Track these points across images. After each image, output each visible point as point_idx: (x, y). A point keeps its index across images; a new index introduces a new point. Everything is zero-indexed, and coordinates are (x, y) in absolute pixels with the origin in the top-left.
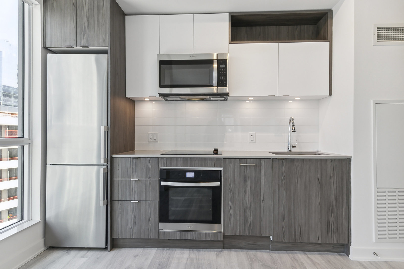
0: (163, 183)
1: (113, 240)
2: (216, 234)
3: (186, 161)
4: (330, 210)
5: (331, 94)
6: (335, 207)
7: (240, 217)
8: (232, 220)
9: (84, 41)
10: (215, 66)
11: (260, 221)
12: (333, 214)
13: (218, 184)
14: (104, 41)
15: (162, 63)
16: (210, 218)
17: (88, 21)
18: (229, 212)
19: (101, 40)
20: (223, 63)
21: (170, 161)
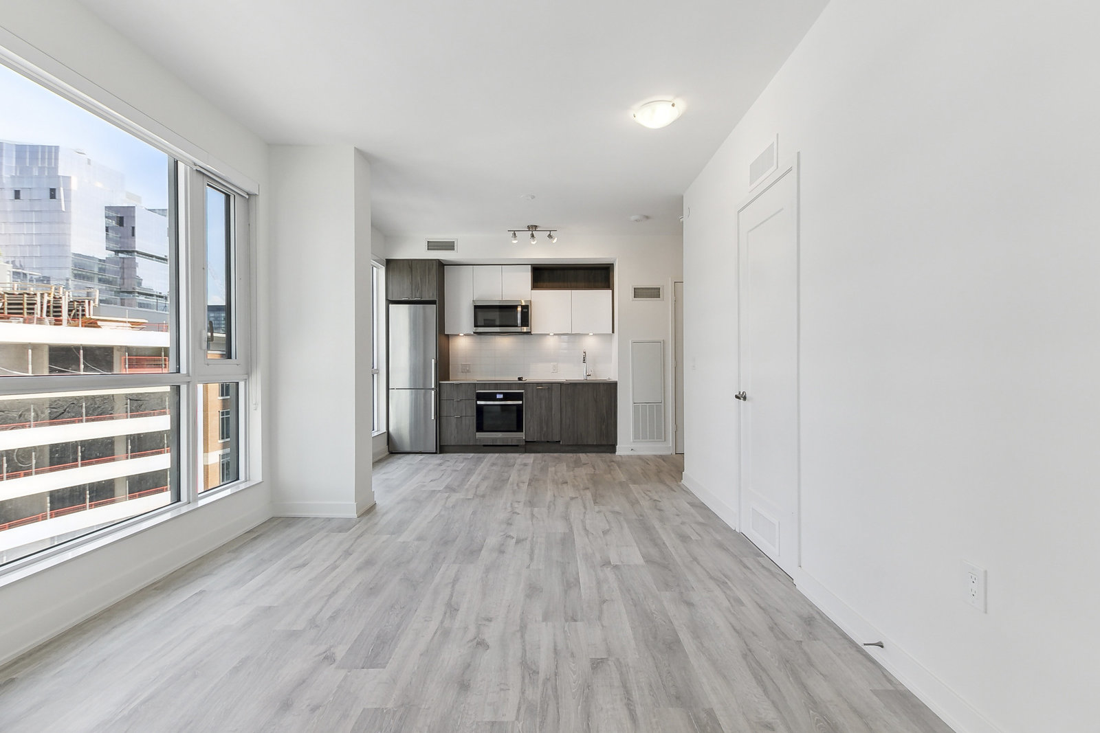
0: (479, 402)
1: (440, 446)
2: (519, 440)
3: (497, 385)
4: (602, 420)
5: (613, 332)
6: (606, 418)
7: (537, 427)
8: (531, 429)
9: (418, 295)
10: (519, 309)
11: (552, 430)
12: (604, 423)
13: (521, 402)
14: (433, 294)
15: (476, 307)
16: (515, 429)
17: (421, 279)
18: (529, 423)
19: (431, 294)
20: (526, 309)
21: (484, 385)
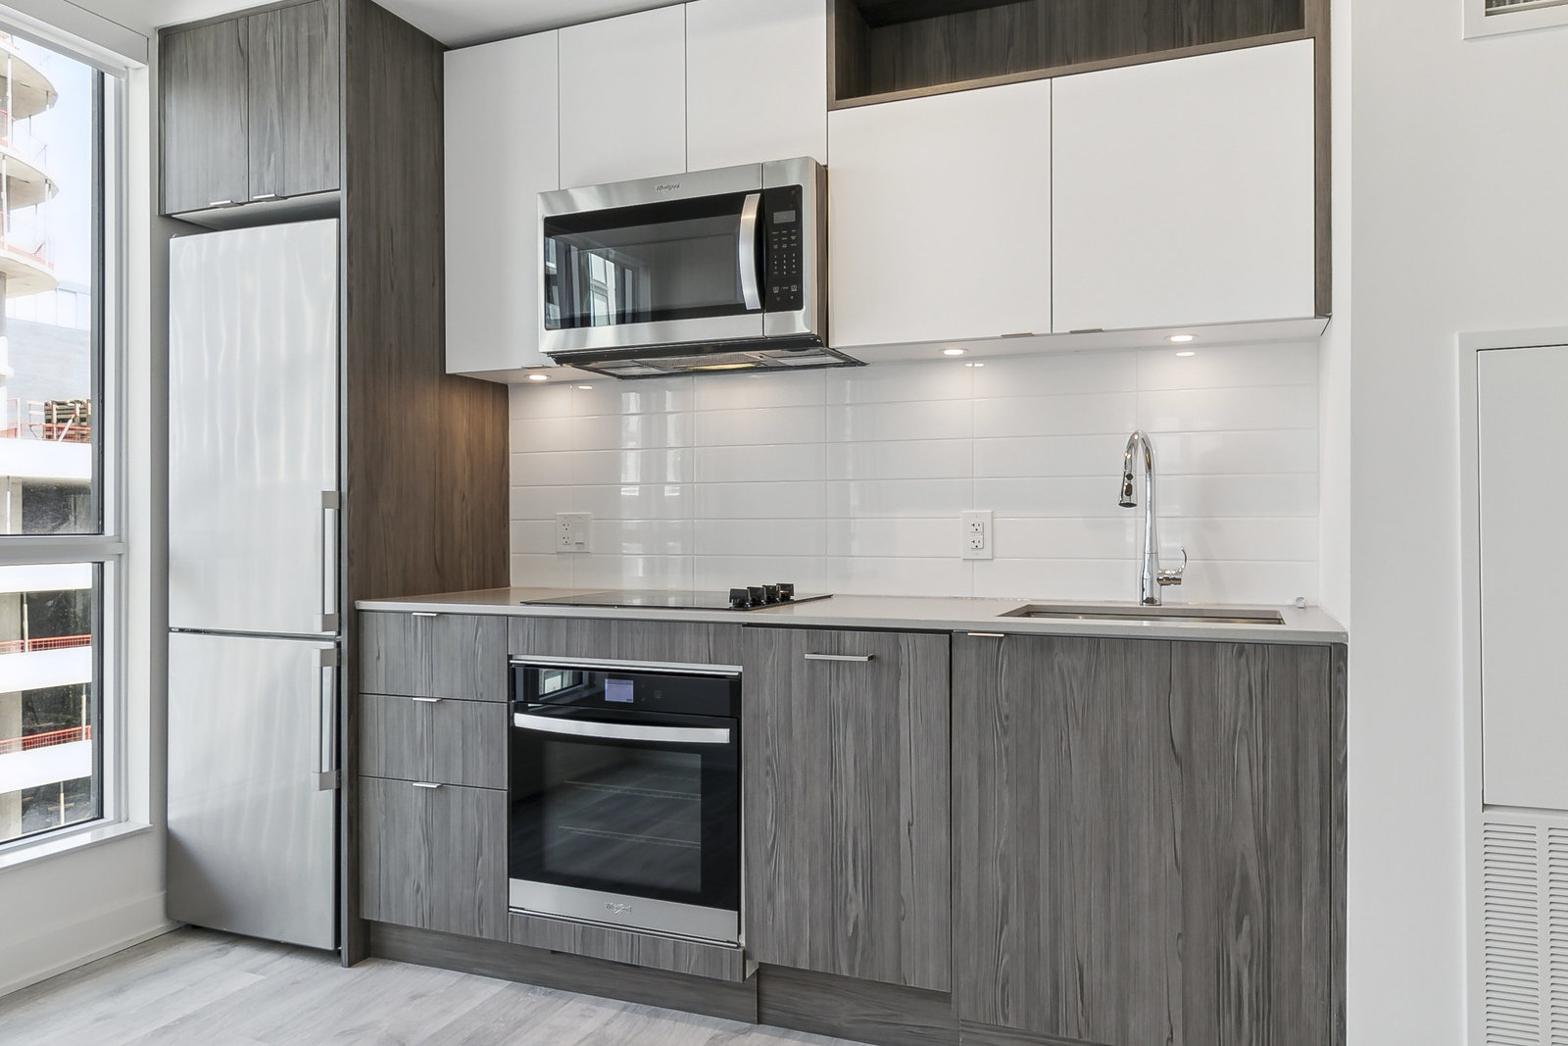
0: (523, 720)
1: (356, 924)
2: (712, 951)
3: (607, 632)
4: (1229, 897)
5: (1323, 306)
6: (1255, 884)
7: (813, 889)
8: (781, 897)
9: (270, 177)
11: (900, 919)
12: (1246, 922)
13: (721, 736)
14: (327, 166)
15: (553, 227)
16: (694, 882)
18: (769, 861)
19: (319, 168)
20: (787, 207)
